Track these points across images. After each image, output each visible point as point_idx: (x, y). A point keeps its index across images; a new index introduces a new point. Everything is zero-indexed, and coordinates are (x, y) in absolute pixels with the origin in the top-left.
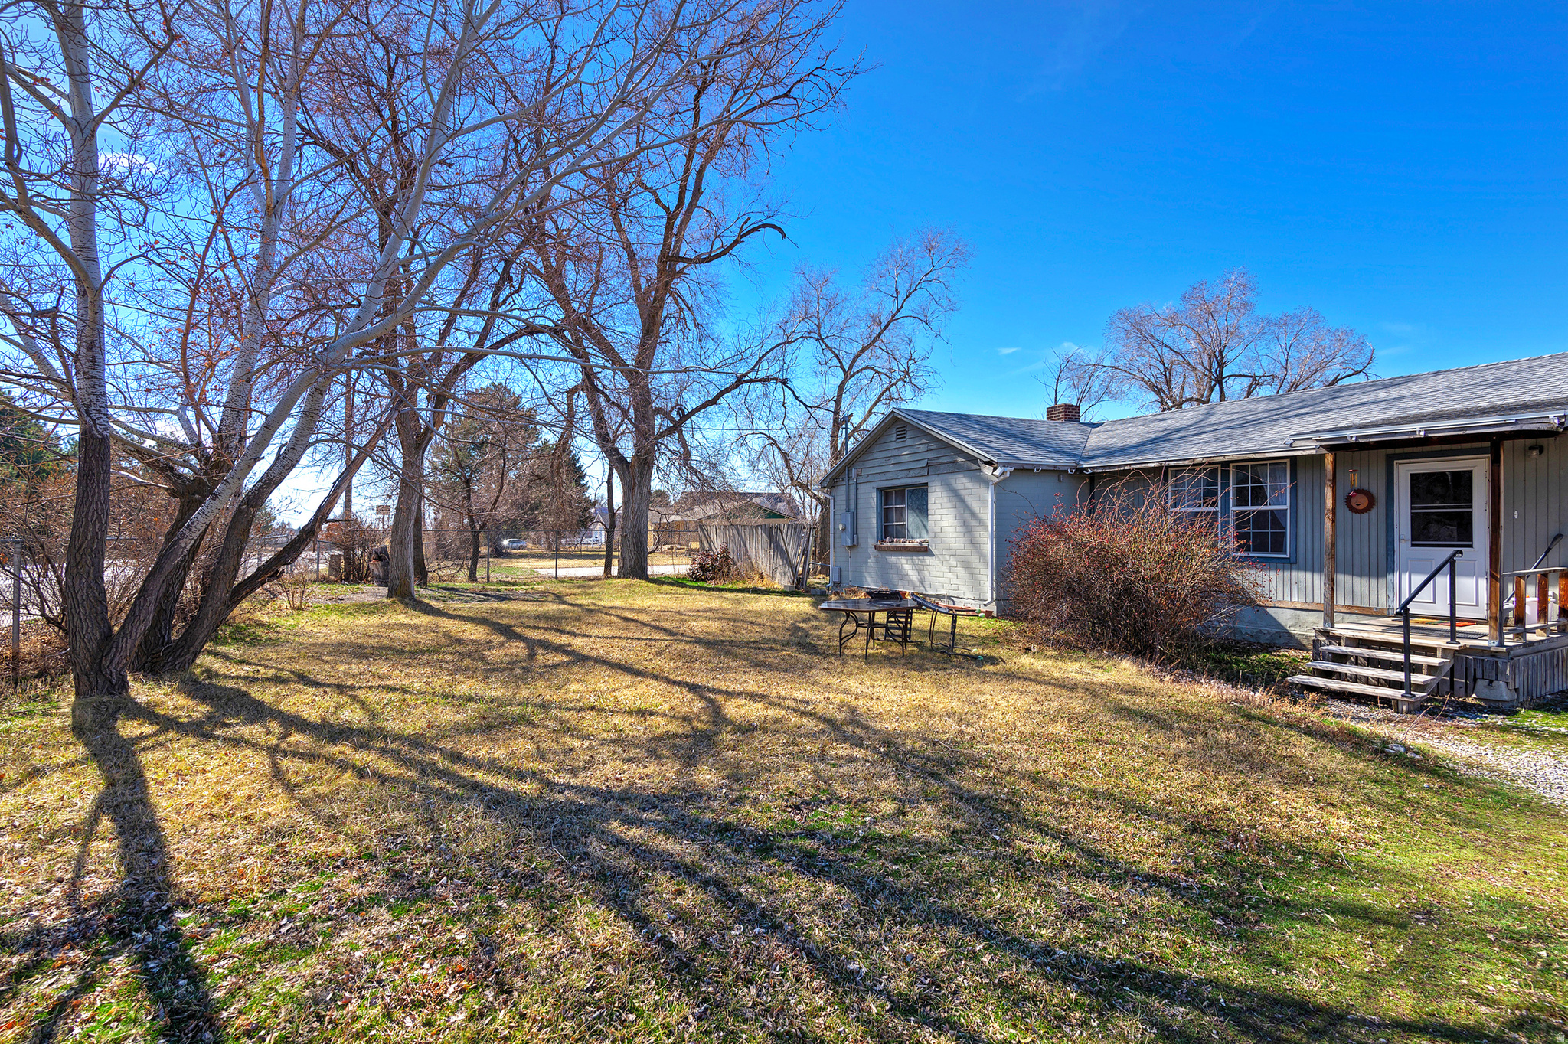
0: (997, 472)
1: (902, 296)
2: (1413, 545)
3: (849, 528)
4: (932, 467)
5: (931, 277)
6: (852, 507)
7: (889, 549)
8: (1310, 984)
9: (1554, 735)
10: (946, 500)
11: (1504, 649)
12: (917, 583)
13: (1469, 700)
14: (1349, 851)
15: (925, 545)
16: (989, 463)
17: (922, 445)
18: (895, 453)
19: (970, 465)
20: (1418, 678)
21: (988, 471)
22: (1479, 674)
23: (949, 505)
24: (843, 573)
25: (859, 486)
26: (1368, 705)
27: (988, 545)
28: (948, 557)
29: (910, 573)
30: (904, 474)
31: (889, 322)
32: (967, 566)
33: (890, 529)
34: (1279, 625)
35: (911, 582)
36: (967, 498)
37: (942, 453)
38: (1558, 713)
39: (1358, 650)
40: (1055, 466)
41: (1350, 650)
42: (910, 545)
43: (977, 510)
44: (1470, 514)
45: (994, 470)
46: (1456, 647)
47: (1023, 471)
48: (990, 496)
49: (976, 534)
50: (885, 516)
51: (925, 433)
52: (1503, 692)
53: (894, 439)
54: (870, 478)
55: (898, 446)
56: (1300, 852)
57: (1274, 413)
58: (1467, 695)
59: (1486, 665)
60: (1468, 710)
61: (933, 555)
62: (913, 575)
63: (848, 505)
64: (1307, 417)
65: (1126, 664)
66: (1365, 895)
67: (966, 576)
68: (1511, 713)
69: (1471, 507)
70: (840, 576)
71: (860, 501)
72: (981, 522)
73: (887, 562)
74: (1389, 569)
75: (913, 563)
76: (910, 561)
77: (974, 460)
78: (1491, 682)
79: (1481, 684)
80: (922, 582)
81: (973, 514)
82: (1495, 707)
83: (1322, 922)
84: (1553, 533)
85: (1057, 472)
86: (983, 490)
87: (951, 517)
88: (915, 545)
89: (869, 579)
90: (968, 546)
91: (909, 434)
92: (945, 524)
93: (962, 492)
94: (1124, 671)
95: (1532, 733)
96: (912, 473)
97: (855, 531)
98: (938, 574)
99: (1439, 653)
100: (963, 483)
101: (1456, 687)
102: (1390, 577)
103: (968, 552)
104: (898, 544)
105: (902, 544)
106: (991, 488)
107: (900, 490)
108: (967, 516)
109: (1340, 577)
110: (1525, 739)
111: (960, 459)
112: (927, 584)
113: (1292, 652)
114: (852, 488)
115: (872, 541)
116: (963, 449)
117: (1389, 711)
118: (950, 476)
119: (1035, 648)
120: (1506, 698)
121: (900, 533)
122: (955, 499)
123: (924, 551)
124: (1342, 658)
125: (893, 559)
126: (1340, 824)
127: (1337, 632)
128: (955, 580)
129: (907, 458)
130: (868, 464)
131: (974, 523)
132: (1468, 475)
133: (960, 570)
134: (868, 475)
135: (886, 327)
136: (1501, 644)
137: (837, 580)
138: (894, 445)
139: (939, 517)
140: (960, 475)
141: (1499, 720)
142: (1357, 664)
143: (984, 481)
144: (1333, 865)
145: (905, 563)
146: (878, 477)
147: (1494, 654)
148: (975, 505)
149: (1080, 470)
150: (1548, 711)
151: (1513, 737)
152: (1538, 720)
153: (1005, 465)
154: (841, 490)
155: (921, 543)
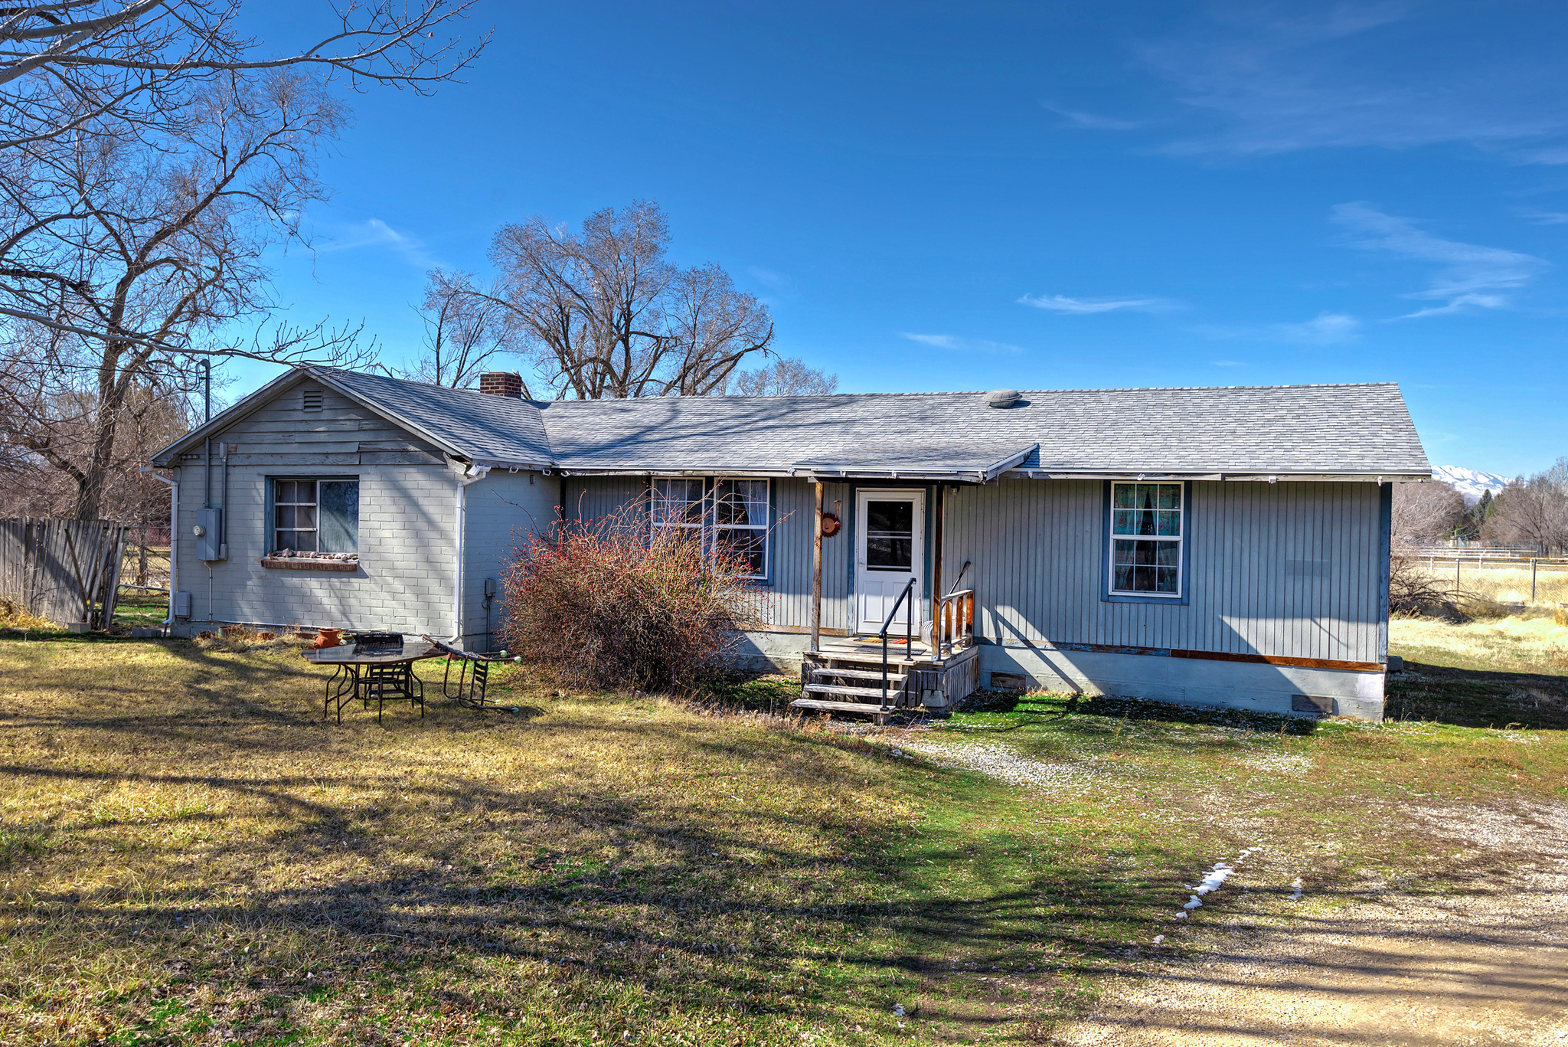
0: (473, 472)
1: (233, 155)
2: (868, 569)
3: (212, 533)
4: (366, 454)
5: (280, 138)
6: (217, 500)
7: (288, 567)
8: (945, 892)
9: (977, 730)
10: (388, 501)
11: (942, 663)
12: (338, 615)
13: (918, 709)
14: (913, 823)
15: (352, 562)
16: (460, 459)
17: (348, 422)
18: (302, 427)
19: (432, 458)
20: (891, 693)
21: (459, 469)
22: (925, 687)
23: (393, 509)
24: (197, 603)
25: (231, 470)
26: (854, 721)
27: (454, 566)
28: (390, 580)
29: (326, 601)
30: (318, 459)
31: (211, 196)
32: (420, 592)
33: (286, 537)
34: (756, 649)
35: (327, 615)
36: (421, 501)
37: (383, 436)
38: (973, 713)
39: (842, 672)
40: (530, 465)
41: (836, 672)
42: (327, 561)
43: (437, 518)
44: (910, 541)
45: (469, 467)
46: (911, 663)
47: (499, 470)
48: (458, 501)
49: (436, 550)
50: (278, 517)
51: (356, 406)
52: (940, 700)
53: (300, 406)
54: (254, 460)
55: (306, 417)
56: (891, 830)
57: (744, 420)
58: (917, 705)
59: (930, 678)
60: (919, 717)
61: (365, 576)
62: (329, 602)
63: (209, 497)
64: (778, 431)
65: (662, 702)
66: (940, 846)
67: (419, 605)
68: (947, 717)
69: (911, 535)
70: (191, 606)
71: (233, 493)
72: (444, 535)
73: (283, 585)
74: (850, 591)
75: (332, 588)
76: (326, 585)
77: (437, 452)
78: (933, 692)
79: (927, 693)
80: (345, 614)
81: (431, 523)
82: (936, 713)
83: (928, 865)
84: (964, 561)
85: (531, 473)
86: (447, 492)
87: (397, 525)
88: (335, 561)
89: (246, 610)
90: (422, 565)
91: (327, 403)
92: (387, 534)
93: (415, 493)
94: (664, 710)
95: (964, 730)
96: (331, 459)
97: (222, 538)
98: (374, 603)
99: (900, 670)
100: (415, 479)
101: (910, 698)
102: (850, 598)
103: (423, 574)
104: (305, 560)
105: (313, 561)
106: (460, 491)
107: (308, 484)
108: (422, 525)
109: (823, 601)
110: (962, 736)
111: (412, 448)
112: (352, 617)
113: (772, 677)
114: (218, 474)
115: (255, 554)
116: (420, 435)
117: (871, 724)
118: (396, 470)
119: (562, 693)
120: (942, 704)
121: (306, 542)
122: (402, 501)
123: (353, 570)
124: (827, 680)
125: (296, 581)
126: (901, 809)
127: (824, 655)
128: (401, 611)
129: (323, 437)
130: (247, 438)
131: (432, 535)
132: (908, 506)
133: (409, 597)
134: (249, 455)
135: (207, 201)
136: (939, 660)
137: (184, 612)
138: (300, 416)
139: (376, 525)
140: (412, 470)
141: (941, 723)
142: (837, 684)
143: (452, 482)
144: (912, 834)
145: (317, 588)
146: (270, 460)
147: (935, 668)
148: (433, 510)
149: (557, 472)
150: (968, 712)
151: (955, 735)
152: (963, 720)
153: (480, 463)
154: (195, 474)
155: (346, 559)
